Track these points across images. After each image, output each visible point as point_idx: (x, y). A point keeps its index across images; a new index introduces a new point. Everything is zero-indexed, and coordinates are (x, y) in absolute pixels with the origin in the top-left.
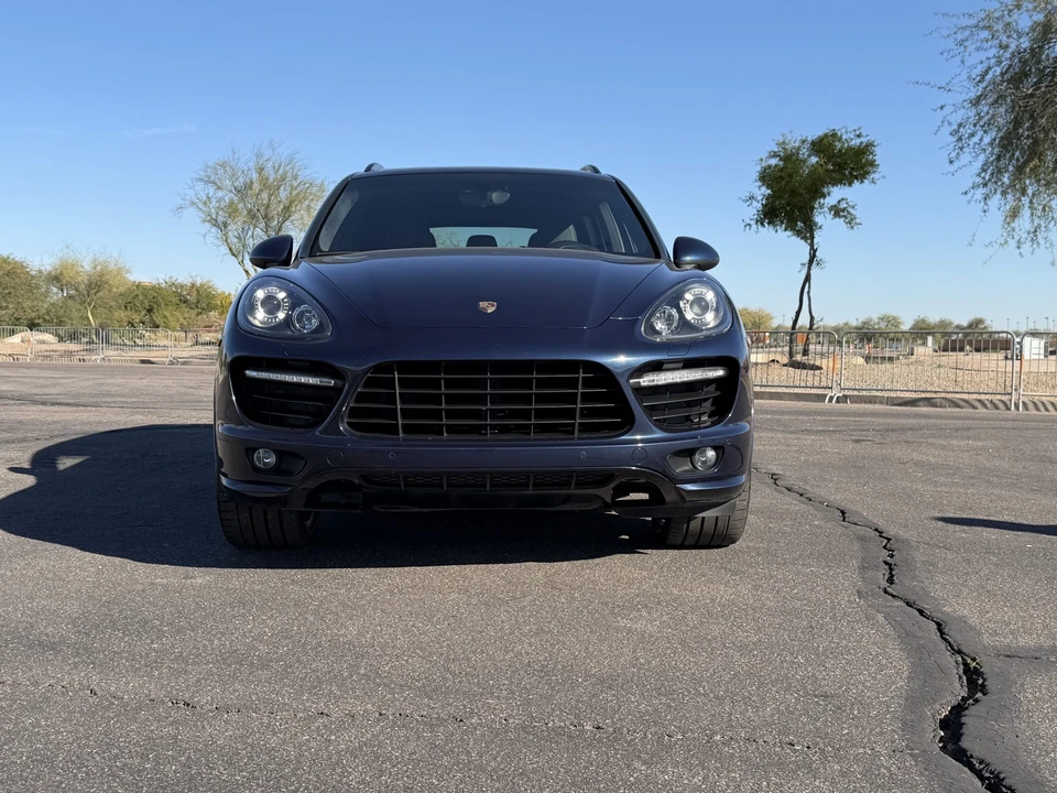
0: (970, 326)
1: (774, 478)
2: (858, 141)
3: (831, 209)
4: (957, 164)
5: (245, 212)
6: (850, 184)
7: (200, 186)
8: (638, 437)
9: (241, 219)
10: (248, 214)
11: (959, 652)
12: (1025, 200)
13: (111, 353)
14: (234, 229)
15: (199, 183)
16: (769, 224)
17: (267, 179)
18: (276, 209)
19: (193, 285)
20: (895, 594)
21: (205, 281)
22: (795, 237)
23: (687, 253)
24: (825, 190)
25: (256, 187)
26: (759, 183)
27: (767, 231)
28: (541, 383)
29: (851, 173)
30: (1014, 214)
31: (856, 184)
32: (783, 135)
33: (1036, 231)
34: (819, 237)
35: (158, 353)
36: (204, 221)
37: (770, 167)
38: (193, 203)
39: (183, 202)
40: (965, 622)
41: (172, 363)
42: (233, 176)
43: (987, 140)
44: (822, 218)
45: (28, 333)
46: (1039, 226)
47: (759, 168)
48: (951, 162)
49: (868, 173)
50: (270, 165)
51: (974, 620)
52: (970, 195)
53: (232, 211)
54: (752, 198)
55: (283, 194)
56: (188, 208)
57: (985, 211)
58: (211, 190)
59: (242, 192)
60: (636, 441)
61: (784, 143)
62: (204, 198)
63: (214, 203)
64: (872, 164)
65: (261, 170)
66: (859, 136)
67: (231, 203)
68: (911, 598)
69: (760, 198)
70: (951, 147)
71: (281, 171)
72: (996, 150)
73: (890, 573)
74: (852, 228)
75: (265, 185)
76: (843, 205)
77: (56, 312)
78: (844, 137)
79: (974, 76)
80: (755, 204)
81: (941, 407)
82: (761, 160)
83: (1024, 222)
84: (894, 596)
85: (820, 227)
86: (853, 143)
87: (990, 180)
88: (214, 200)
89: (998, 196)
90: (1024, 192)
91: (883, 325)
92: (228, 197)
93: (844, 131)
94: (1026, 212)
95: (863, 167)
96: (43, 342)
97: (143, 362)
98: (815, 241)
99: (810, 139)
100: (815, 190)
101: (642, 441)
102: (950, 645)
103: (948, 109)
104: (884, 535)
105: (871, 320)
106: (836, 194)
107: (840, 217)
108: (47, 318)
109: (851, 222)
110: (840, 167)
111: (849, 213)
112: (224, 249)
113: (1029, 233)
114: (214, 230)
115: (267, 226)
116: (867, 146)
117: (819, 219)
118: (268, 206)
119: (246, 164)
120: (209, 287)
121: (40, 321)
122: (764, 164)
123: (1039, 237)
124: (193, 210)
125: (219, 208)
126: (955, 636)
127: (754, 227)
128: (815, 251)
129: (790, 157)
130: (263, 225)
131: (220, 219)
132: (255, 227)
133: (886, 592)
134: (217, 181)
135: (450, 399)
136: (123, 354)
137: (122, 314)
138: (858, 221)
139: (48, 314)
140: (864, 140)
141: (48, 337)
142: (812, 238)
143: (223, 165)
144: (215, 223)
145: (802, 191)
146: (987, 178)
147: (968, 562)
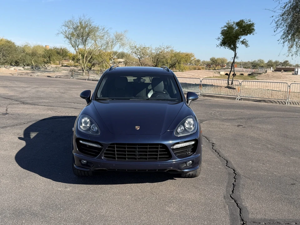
0: (284, 63)
1: (213, 145)
2: (250, 23)
3: (241, 42)
4: (276, 32)
5: (76, 35)
6: (247, 35)
7: (64, 28)
8: (174, 161)
9: (75, 37)
10: (77, 35)
11: (243, 220)
12: (295, 43)
13: (39, 74)
14: (73, 39)
15: (63, 26)
16: (223, 46)
17: (82, 25)
18: (85, 34)
19: (61, 49)
20: (233, 197)
21: (65, 47)
22: (230, 50)
23: (190, 97)
24: (239, 37)
25: (80, 28)
26: (221, 35)
27: (223, 48)
28: (150, 148)
29: (247, 32)
30: (292, 47)
31: (249, 35)
32: (228, 21)
33: (297, 52)
34: (237, 50)
35: (52, 74)
36: (65, 38)
37: (224, 30)
38: (62, 33)
39: (59, 32)
40: (247, 209)
41: (56, 77)
42: (73, 25)
43: (285, 25)
44: (239, 45)
45: (16, 67)
46: (298, 50)
47: (221, 30)
48: (275, 32)
49: (252, 32)
50: (83, 21)
51: (249, 209)
52: (279, 41)
53: (72, 35)
54: (219, 38)
55: (87, 29)
56: (60, 34)
57: (283, 46)
58: (67, 28)
59: (75, 29)
60: (173, 162)
61: (228, 23)
62: (65, 31)
63: (67, 33)
64: (253, 29)
65: (81, 23)
66: (250, 21)
67: (72, 32)
68: (236, 199)
69: (221, 38)
70: (275, 27)
71: (86, 23)
72: (287, 29)
73: (233, 188)
74: (247, 47)
75: (82, 27)
76: (245, 41)
77: (23, 58)
78: (246, 22)
79: (282, 7)
80: (220, 40)
81: (267, 102)
82: (222, 28)
83: (294, 49)
84: (232, 198)
85: (238, 48)
86: (248, 23)
87: (285, 37)
88: (67, 32)
89: (287, 42)
90: (294, 40)
91: (259, 62)
92: (71, 30)
93: (245, 20)
94: (295, 46)
95: (251, 30)
96: (20, 70)
97: (48, 77)
98: (236, 51)
99: (236, 22)
100: (236, 37)
101: (175, 161)
102: (241, 218)
103: (274, 17)
104: (235, 172)
105: (256, 61)
106: (242, 38)
107: (243, 44)
108: (21, 60)
109: (247, 46)
110: (244, 31)
111: (246, 43)
112: (71, 45)
113: (295, 52)
114: (67, 40)
115: (82, 39)
116: (252, 24)
117: (238, 45)
118: (83, 33)
119: (77, 21)
120: (66, 49)
121: (19, 61)
122: (223, 29)
123: (298, 53)
124: (62, 34)
125: (69, 34)
126: (243, 214)
127: (219, 46)
128: (236, 54)
129: (230, 28)
130: (81, 38)
131: (69, 37)
132: (79, 39)
133: (231, 196)
134: (68, 26)
135: (128, 151)
136: (43, 74)
137: (42, 59)
138: (248, 45)
139: (21, 59)
140: (251, 22)
141: (21, 68)
142: (235, 50)
143: (70, 21)
144: (68, 38)
145: (233, 38)
146: (284, 37)
147: (253, 184)
